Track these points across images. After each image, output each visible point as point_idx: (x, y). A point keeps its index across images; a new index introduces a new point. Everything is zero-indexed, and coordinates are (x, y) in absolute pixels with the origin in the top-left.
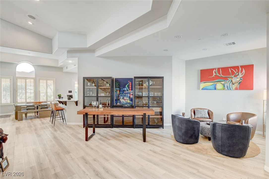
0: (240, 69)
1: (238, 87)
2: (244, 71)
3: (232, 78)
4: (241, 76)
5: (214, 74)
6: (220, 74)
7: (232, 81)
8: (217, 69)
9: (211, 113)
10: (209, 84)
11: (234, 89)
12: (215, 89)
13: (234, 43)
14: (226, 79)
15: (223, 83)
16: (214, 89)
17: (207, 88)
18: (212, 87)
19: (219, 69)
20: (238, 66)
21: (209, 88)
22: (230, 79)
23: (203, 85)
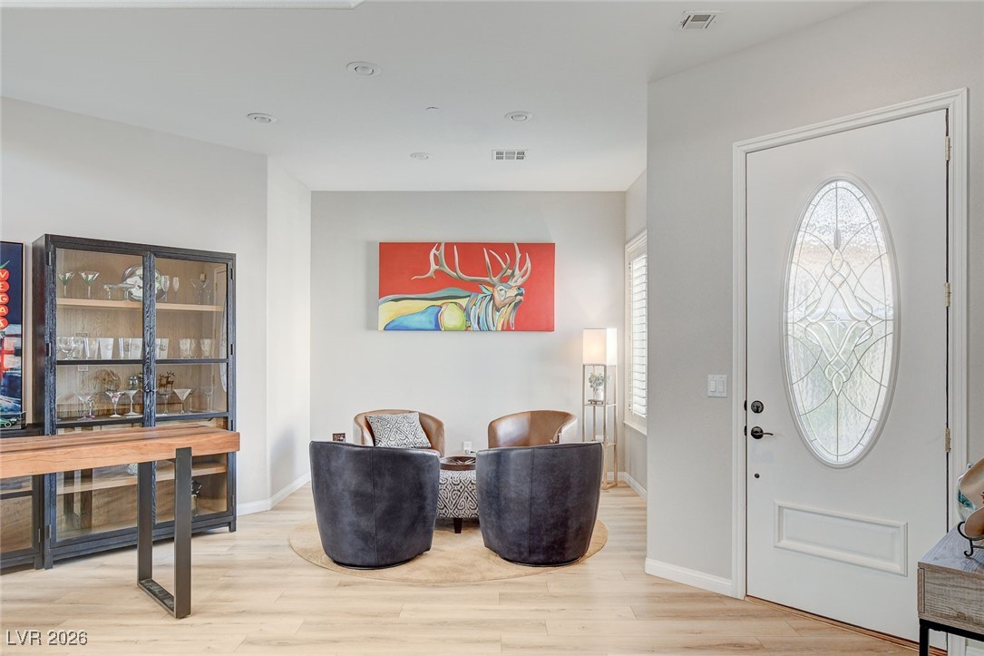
0: (518, 255)
1: (512, 321)
2: (528, 264)
3: (493, 286)
4: (520, 281)
5: (434, 267)
6: (452, 268)
7: (492, 298)
8: (442, 247)
9: (433, 426)
10: (413, 308)
11: (500, 329)
12: (437, 327)
13: (521, 155)
14: (473, 288)
15: (464, 302)
16: (433, 326)
17: (408, 322)
18: (425, 320)
19: (449, 246)
20: (513, 244)
21: (414, 322)
22: (487, 291)
23: (389, 310)
